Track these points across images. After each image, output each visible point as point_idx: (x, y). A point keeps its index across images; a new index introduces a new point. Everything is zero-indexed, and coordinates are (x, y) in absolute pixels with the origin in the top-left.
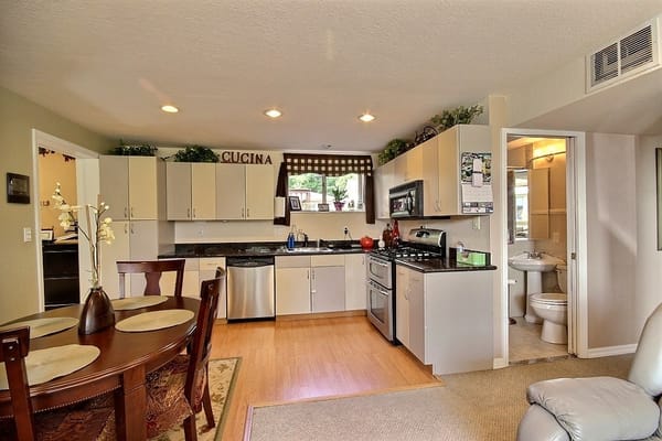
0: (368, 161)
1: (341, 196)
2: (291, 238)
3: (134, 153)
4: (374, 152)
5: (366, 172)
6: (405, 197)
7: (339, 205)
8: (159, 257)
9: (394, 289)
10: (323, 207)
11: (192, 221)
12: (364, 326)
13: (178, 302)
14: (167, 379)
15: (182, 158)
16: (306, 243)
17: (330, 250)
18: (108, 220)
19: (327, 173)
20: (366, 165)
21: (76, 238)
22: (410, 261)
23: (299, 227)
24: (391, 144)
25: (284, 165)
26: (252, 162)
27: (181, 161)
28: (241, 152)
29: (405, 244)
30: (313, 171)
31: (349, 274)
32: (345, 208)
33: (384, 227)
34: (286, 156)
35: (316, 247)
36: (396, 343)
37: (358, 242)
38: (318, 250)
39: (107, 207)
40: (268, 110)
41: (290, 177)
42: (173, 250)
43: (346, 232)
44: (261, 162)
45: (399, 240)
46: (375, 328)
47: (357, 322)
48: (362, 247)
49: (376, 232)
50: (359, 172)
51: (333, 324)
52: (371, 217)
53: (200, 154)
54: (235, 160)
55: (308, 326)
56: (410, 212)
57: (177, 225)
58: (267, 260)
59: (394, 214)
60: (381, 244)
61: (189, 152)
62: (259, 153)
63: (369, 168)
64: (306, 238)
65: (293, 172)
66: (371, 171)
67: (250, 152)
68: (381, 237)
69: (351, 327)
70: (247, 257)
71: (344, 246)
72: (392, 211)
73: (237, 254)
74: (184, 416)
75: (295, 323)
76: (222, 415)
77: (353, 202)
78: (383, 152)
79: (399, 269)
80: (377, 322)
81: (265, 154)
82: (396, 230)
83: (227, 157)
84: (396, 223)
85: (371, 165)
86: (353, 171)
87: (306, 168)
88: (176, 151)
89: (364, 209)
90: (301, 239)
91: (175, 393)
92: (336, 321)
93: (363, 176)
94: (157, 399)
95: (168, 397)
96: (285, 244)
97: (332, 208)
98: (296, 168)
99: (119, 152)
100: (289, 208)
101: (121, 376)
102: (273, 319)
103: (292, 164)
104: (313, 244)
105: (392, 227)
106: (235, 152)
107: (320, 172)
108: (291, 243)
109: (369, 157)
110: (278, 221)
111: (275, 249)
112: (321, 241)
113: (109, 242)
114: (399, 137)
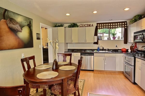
0: (126, 23)
1: (115, 35)
2: (98, 48)
3: (59, 26)
4: (128, 20)
5: (124, 27)
6: (141, 35)
7: (114, 38)
8: (65, 52)
9: (135, 66)
10: (109, 39)
11: (72, 43)
12: (122, 76)
13: (71, 64)
14: (70, 82)
15: (70, 27)
16: (103, 50)
17: (111, 52)
18: (57, 44)
19: (110, 28)
20: (124, 24)
21: (48, 47)
22: (141, 57)
23: (101, 45)
24: (135, 16)
25: (97, 27)
26: (88, 27)
27: (69, 27)
28: (85, 24)
29: (139, 51)
30: (106, 28)
31: (117, 60)
32: (117, 39)
33: (131, 45)
34: (97, 24)
35: (106, 51)
36: (135, 83)
37: (121, 50)
38: (107, 52)
39: (57, 41)
40: (94, 11)
41: (99, 30)
42: (67, 50)
43: (116, 46)
44: (90, 26)
45: (137, 50)
46: (126, 77)
47: (120, 75)
48: (122, 51)
49: (127, 47)
50: (122, 27)
51: (111, 74)
52: (126, 42)
53: (74, 25)
54: (83, 26)
55: (103, 74)
56: (142, 40)
57: (68, 44)
58: (92, 54)
59: (136, 41)
60: (129, 51)
61: (71, 25)
62: (89, 23)
63: (126, 25)
64: (103, 48)
65: (99, 28)
66: (127, 27)
67: (87, 23)
68: (129, 48)
69: (118, 76)
70: (86, 53)
71: (116, 51)
72: (134, 40)
73: (83, 52)
74: (74, 92)
75: (99, 72)
76: (81, 93)
77: (119, 37)
78: (132, 20)
79: (137, 59)
80: (127, 76)
81: (91, 24)
82: (136, 46)
83: (81, 25)
84: (136, 44)
85: (127, 24)
86: (120, 27)
87: (104, 27)
88: (68, 25)
89: (123, 39)
90: (102, 48)
91: (72, 86)
92: (112, 73)
93: (123, 28)
94: (68, 86)
95: (70, 86)
96: (97, 50)
97: (112, 39)
98: (100, 27)
99: (56, 26)
100: (98, 39)
101: (62, 80)
102: (93, 71)
103: (99, 26)
104: (105, 50)
105: (134, 45)
106: (83, 24)
107: (108, 28)
108: (98, 49)
109: (126, 22)
110: (95, 43)
111: (93, 51)
112: (108, 49)
113: (58, 49)
114: (139, 14)
